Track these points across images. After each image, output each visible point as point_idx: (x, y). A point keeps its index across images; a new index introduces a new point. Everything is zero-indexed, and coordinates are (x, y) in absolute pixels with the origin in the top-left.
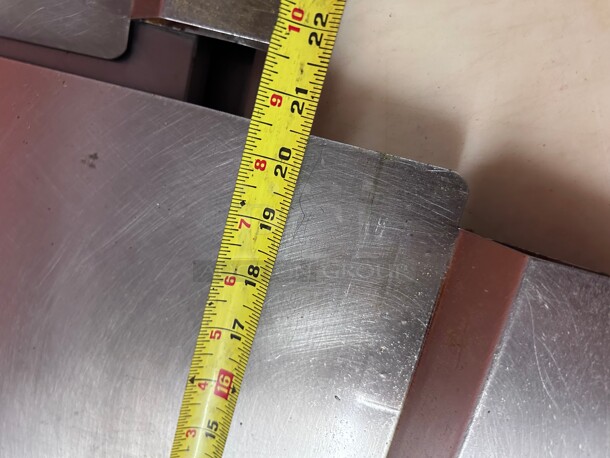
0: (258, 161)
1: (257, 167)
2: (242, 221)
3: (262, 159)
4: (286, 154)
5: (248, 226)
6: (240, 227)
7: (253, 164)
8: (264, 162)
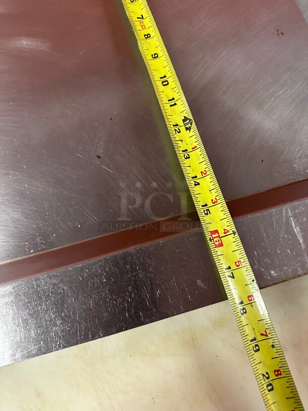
0: (281, 374)
1: (279, 370)
2: (267, 336)
3: (279, 376)
4: (270, 388)
5: (262, 334)
6: (266, 331)
7: (282, 371)
8: (277, 375)
